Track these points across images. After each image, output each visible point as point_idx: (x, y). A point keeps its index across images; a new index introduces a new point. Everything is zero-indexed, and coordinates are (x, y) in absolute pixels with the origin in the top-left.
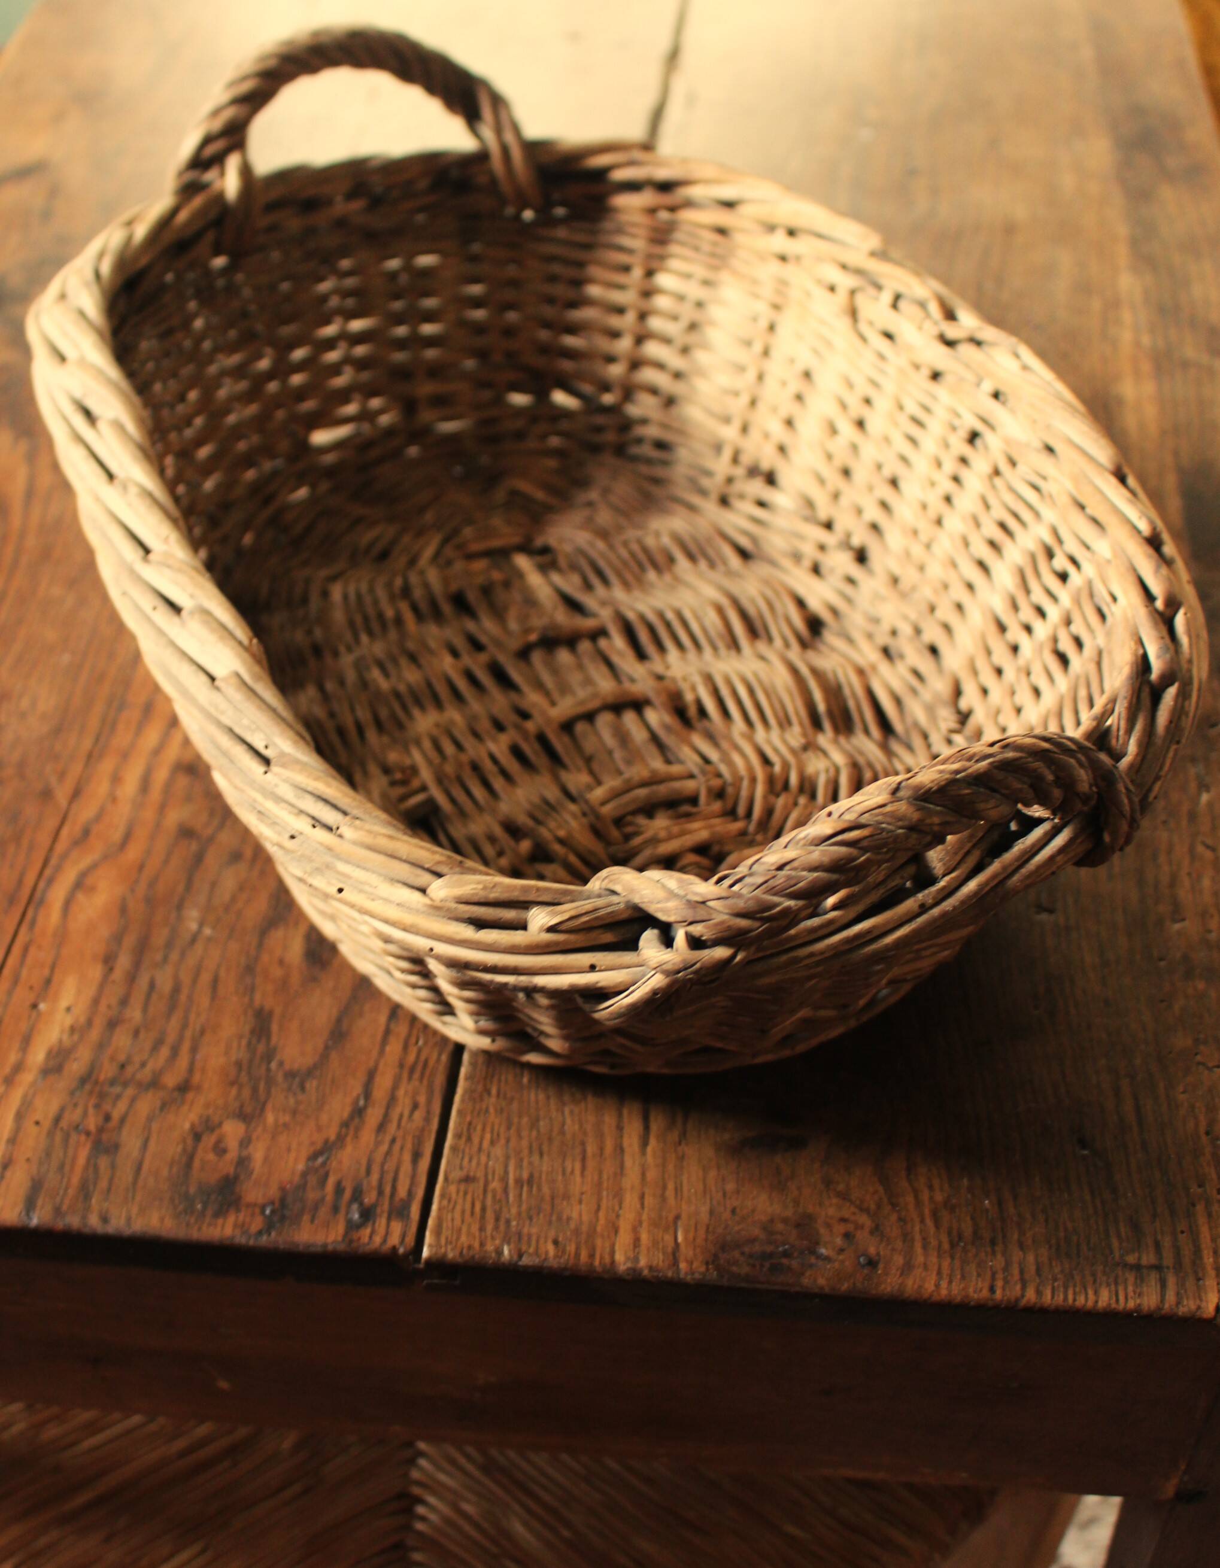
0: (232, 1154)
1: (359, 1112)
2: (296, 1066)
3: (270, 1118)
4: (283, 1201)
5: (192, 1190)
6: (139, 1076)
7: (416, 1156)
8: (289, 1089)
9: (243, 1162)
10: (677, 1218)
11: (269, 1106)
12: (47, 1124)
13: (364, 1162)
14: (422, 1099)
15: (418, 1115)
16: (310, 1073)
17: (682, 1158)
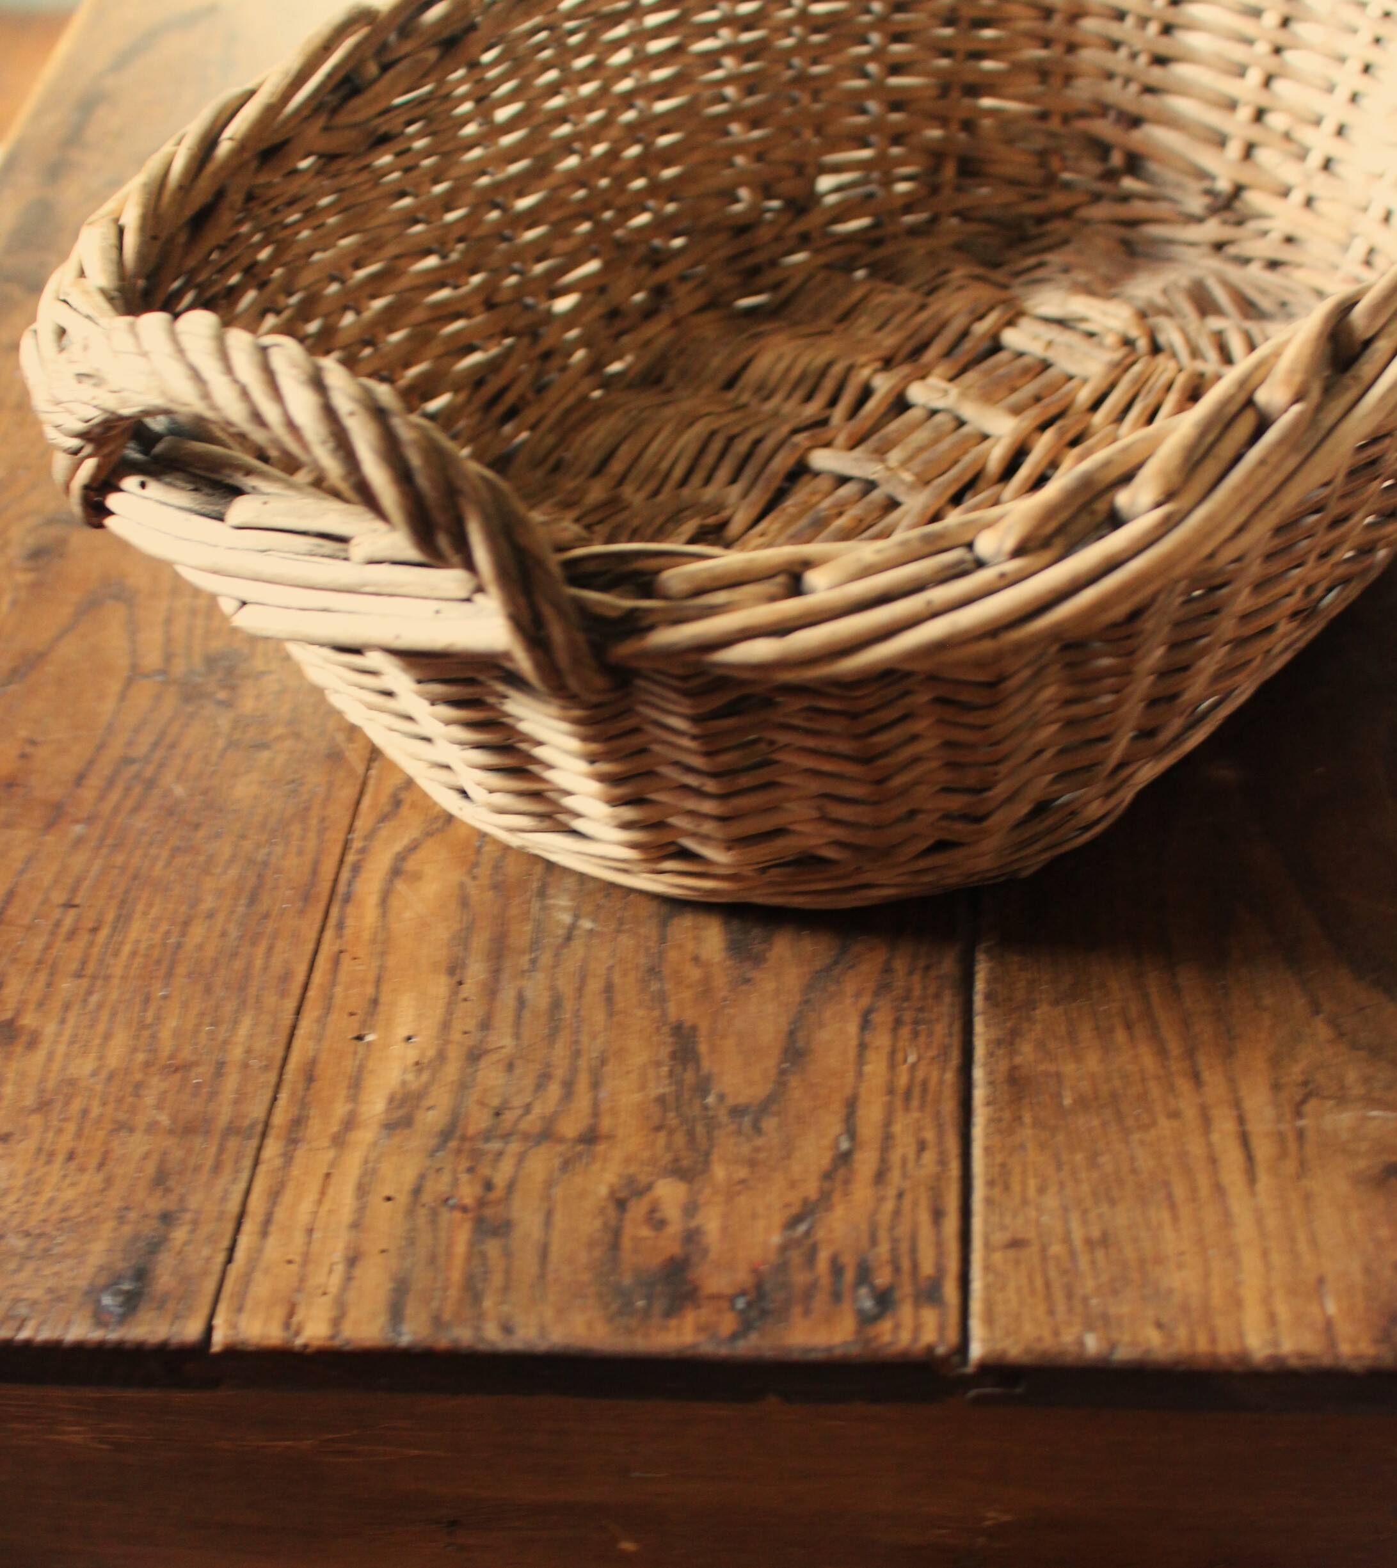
0: (675, 1226)
1: (844, 1158)
2: (742, 1100)
3: (719, 1172)
4: (759, 1286)
5: (627, 1281)
6: (524, 1125)
7: (938, 1215)
8: (739, 1131)
9: (692, 1237)
10: (1321, 1281)
11: (715, 1157)
12: (403, 1199)
13: (864, 1227)
14: (929, 1135)
15: (929, 1157)
16: (765, 1107)
17: (1307, 1197)
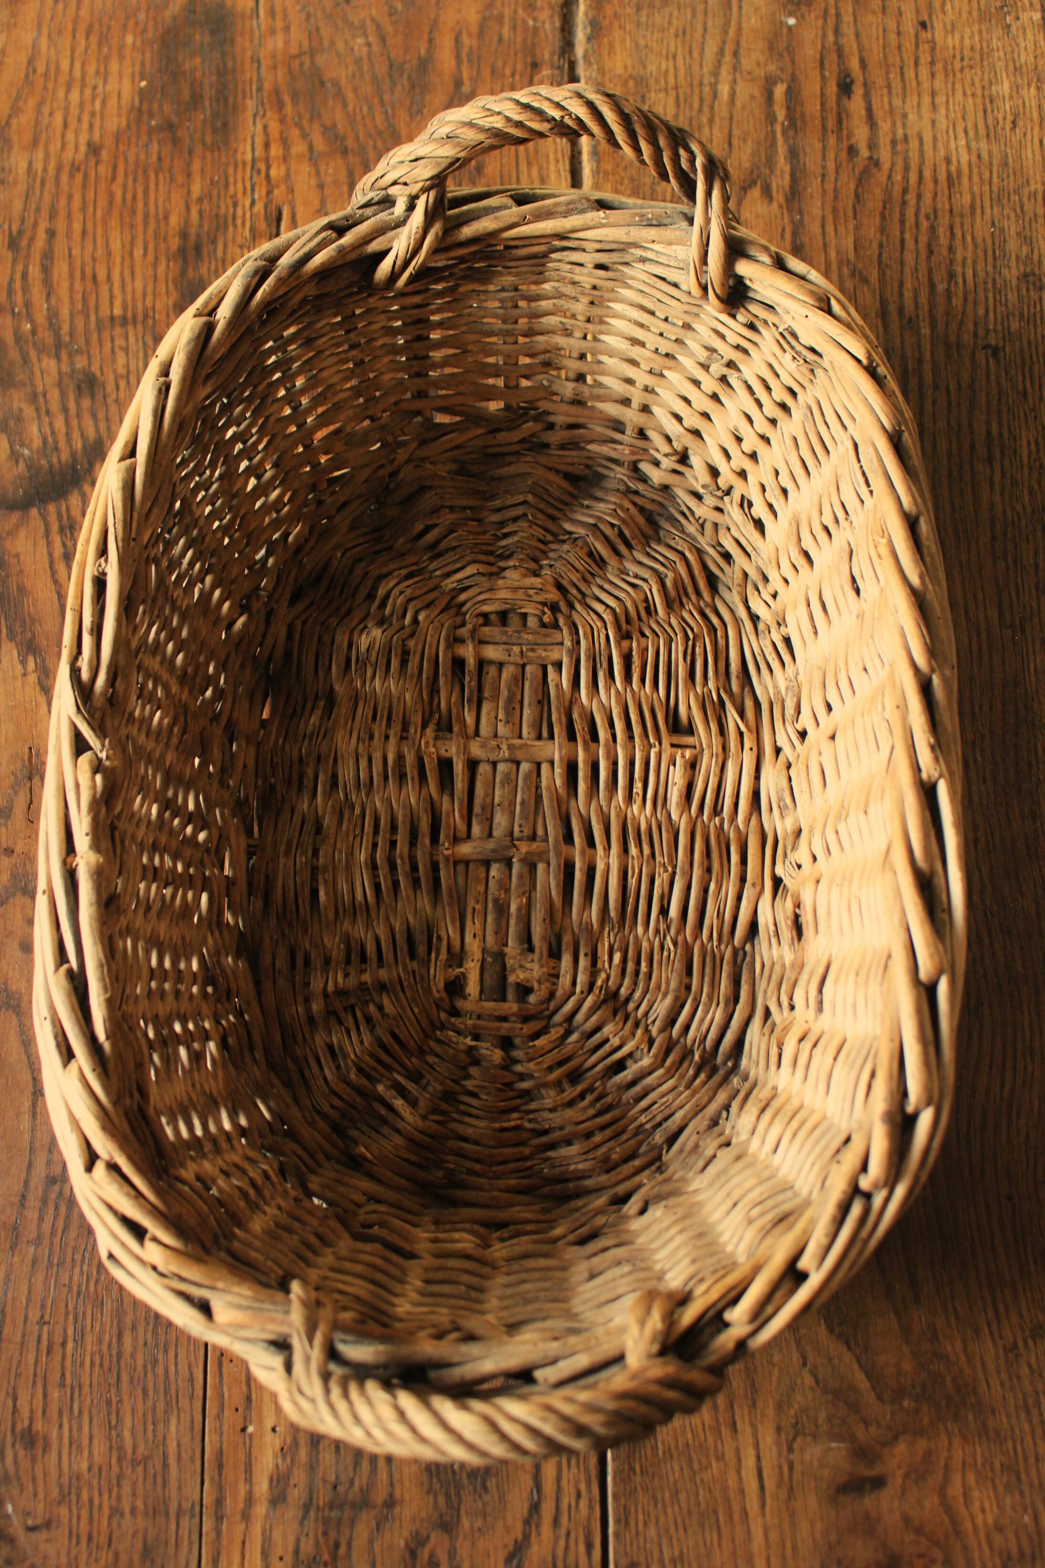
1: (535, 1508)
3: (465, 1522)
6: (350, 1496)
7: (589, 1546)
8: (475, 1491)
11: (462, 1513)
12: (289, 1558)
14: (583, 1487)
15: (583, 1504)
17: (792, 1514)
